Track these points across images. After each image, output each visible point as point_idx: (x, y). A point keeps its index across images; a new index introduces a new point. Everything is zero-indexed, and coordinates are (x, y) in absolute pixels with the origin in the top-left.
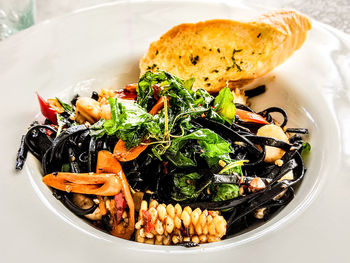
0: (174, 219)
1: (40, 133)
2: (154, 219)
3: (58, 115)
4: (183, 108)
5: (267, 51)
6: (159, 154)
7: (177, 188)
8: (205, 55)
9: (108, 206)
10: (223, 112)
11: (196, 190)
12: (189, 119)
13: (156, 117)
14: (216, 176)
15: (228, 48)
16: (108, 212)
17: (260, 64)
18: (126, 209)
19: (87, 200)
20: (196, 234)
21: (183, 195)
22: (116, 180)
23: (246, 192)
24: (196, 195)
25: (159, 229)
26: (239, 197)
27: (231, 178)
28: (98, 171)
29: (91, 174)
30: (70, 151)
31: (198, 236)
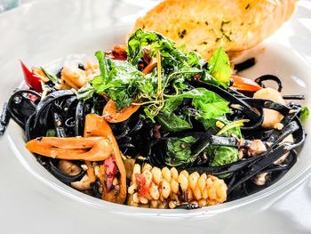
0: (170, 183)
1: (24, 99)
2: (148, 182)
3: (42, 84)
4: (176, 68)
5: (257, 21)
6: (151, 114)
7: (171, 153)
8: (193, 28)
9: (97, 173)
10: (217, 75)
11: (192, 154)
12: (182, 80)
13: (149, 76)
14: (213, 137)
15: (216, 20)
16: (98, 179)
17: (250, 35)
18: (117, 175)
19: (74, 167)
20: (194, 199)
21: (179, 160)
22: (106, 144)
23: (246, 156)
24: (193, 160)
25: (155, 193)
26: (239, 161)
27: (230, 140)
28: (86, 134)
29: (79, 137)
30: (56, 115)
31: (197, 201)
